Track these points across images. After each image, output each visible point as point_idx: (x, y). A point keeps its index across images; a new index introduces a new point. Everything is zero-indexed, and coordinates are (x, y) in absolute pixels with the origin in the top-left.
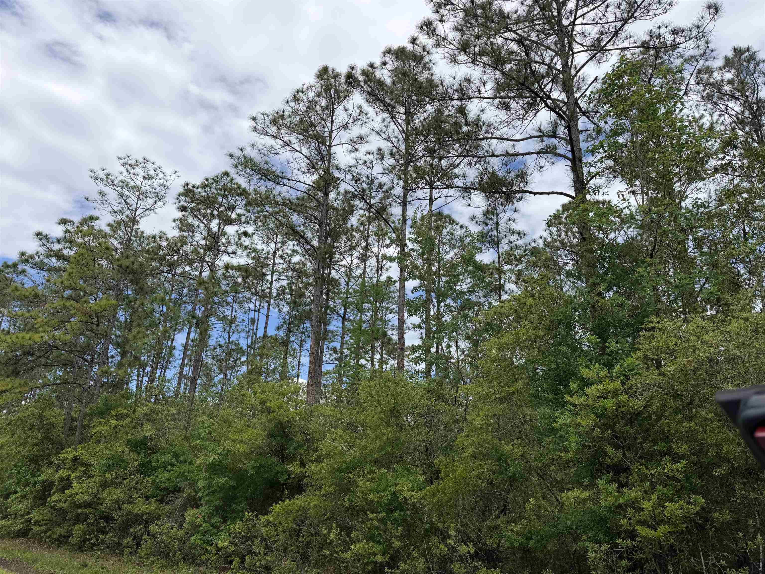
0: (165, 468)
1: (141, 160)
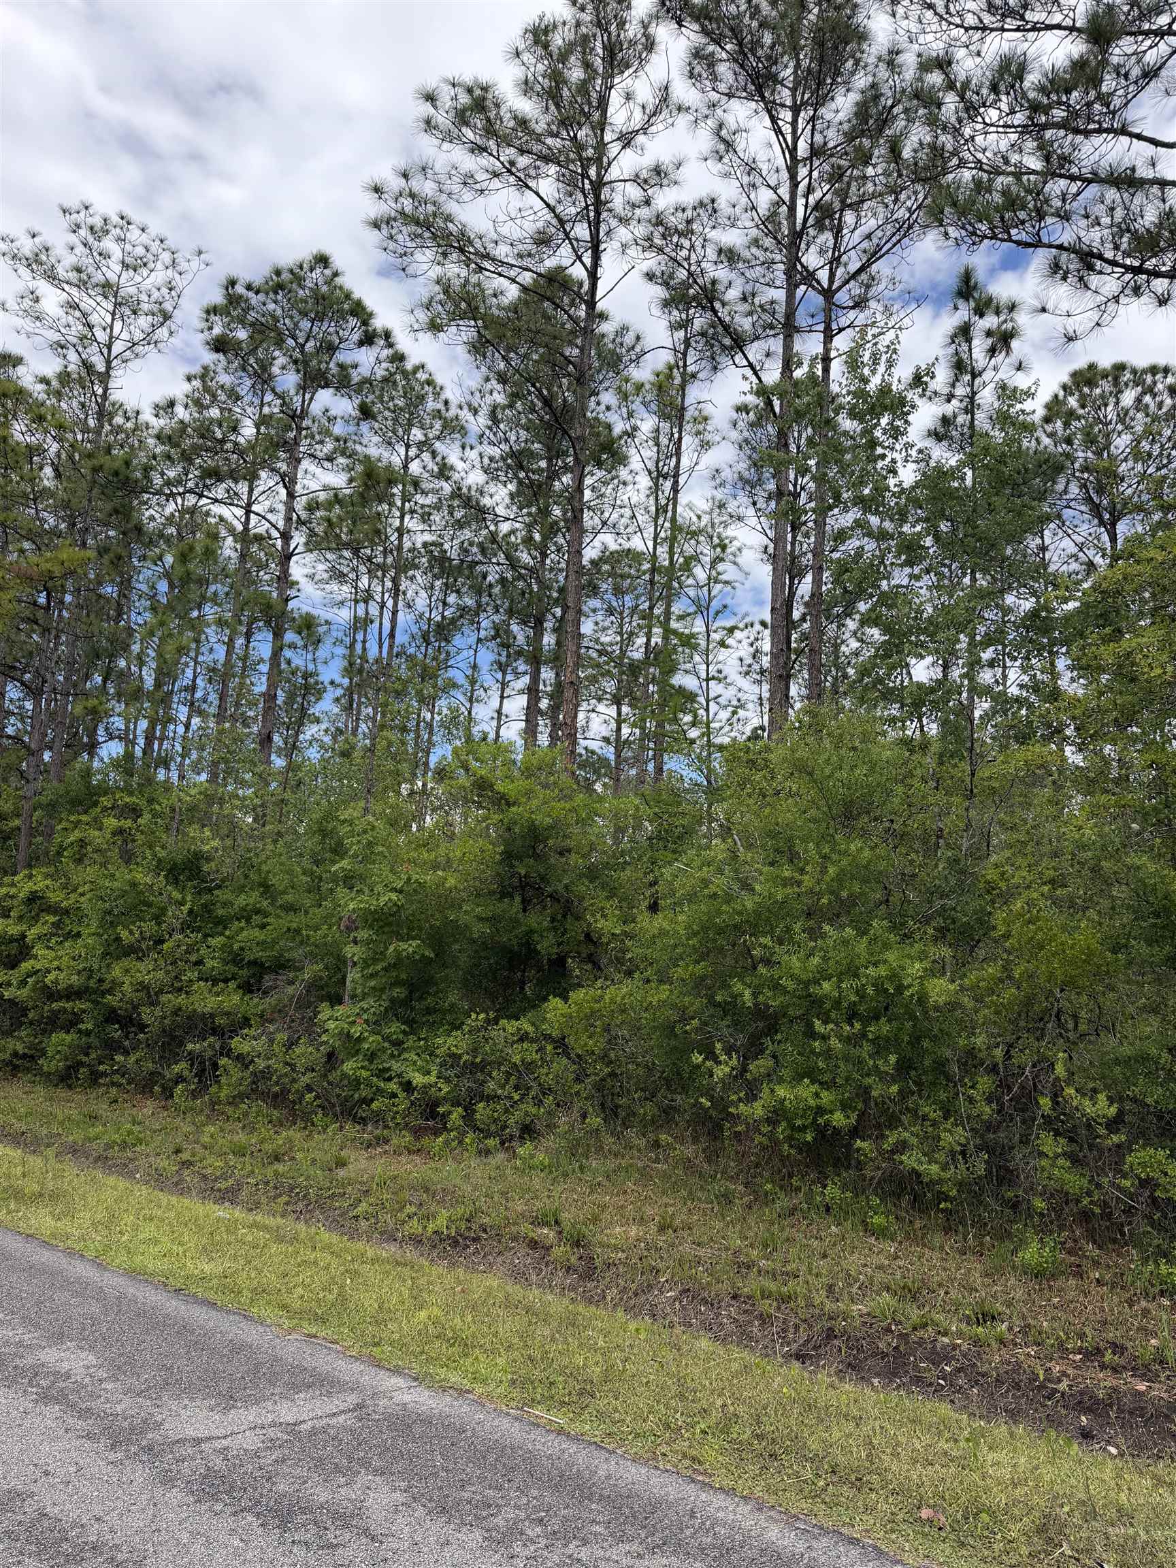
0: (248, 920)
1: (115, 219)
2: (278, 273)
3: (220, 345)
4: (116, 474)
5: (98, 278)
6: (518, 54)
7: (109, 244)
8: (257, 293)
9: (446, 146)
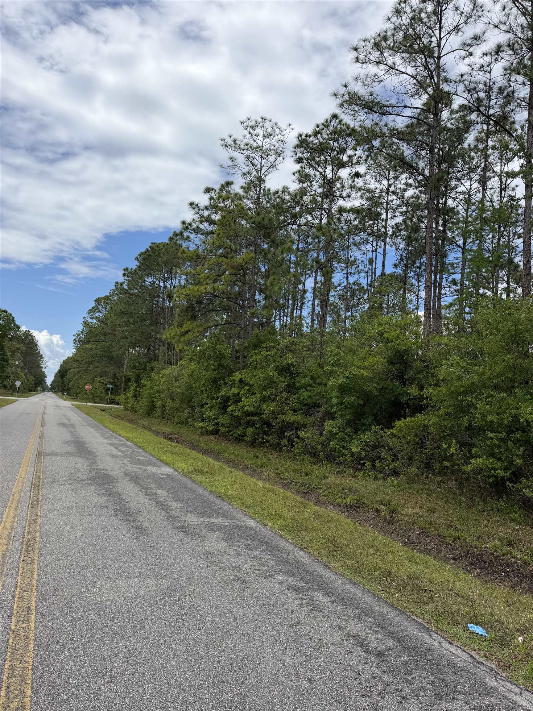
0: (306, 388)
1: (260, 120)
2: (318, 127)
3: (300, 160)
4: (260, 223)
5: (255, 145)
6: (389, 19)
7: (259, 131)
8: (310, 137)
9: (365, 66)
